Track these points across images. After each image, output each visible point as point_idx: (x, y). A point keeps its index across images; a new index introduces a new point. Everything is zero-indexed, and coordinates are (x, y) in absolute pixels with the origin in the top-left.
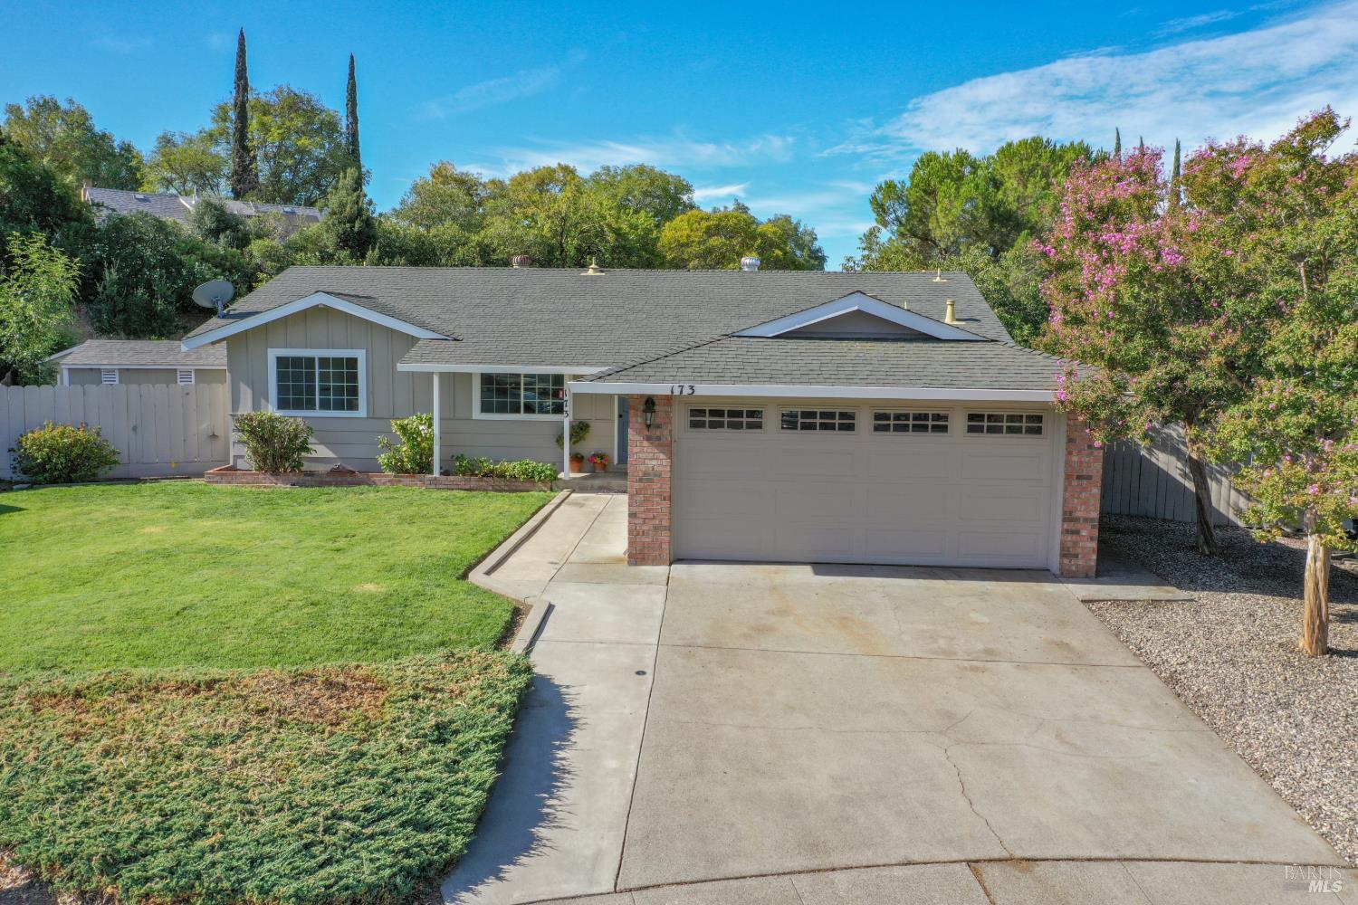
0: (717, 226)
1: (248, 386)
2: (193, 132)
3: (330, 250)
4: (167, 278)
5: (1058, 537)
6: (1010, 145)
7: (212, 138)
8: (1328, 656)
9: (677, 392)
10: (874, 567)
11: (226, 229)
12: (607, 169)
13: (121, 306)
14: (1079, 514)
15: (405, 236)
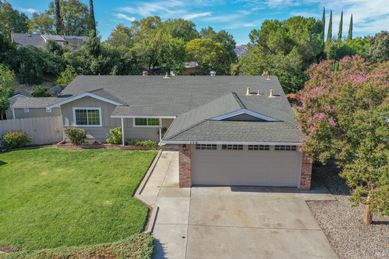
0: (203, 44)
1: (67, 118)
2: (43, 11)
3: (88, 55)
4: (40, 66)
5: (300, 179)
6: (291, 18)
7: (49, 13)
8: (372, 225)
9: (192, 143)
10: (248, 187)
11: (56, 49)
12: (170, 19)
13: (26, 75)
14: (306, 173)
15: (110, 50)
